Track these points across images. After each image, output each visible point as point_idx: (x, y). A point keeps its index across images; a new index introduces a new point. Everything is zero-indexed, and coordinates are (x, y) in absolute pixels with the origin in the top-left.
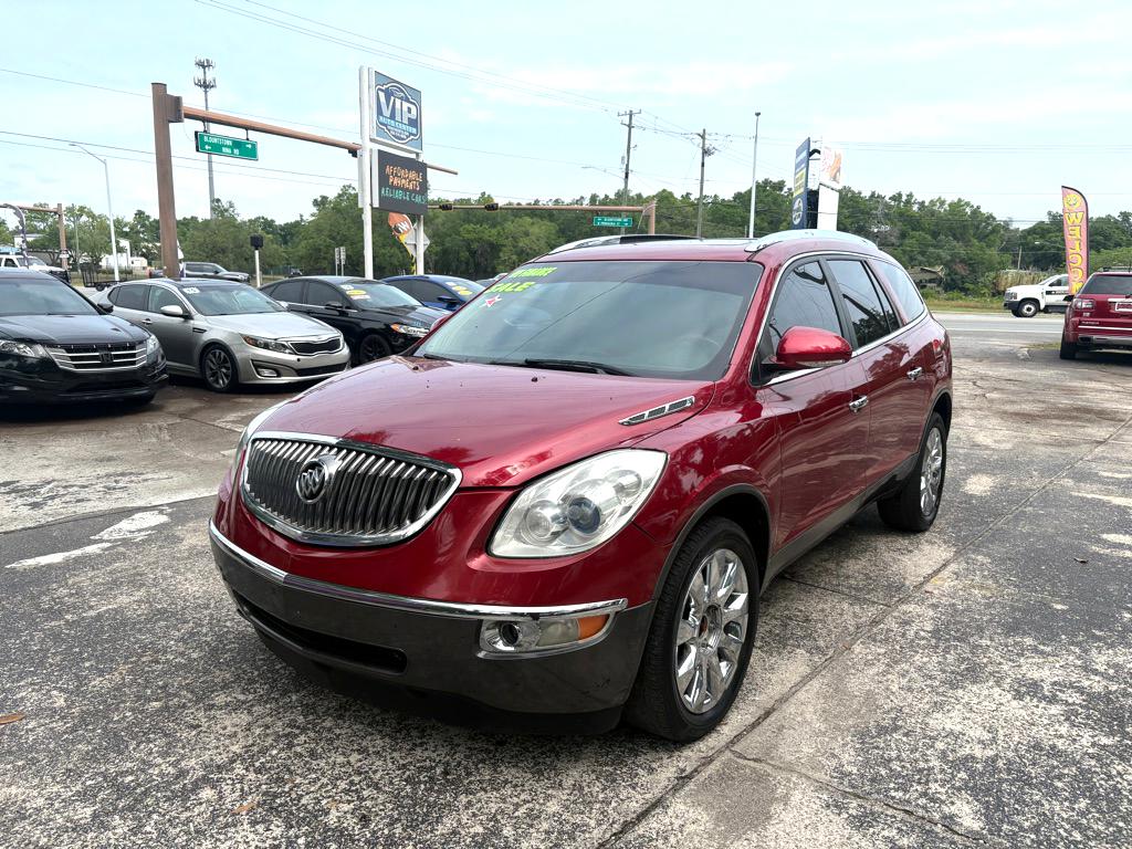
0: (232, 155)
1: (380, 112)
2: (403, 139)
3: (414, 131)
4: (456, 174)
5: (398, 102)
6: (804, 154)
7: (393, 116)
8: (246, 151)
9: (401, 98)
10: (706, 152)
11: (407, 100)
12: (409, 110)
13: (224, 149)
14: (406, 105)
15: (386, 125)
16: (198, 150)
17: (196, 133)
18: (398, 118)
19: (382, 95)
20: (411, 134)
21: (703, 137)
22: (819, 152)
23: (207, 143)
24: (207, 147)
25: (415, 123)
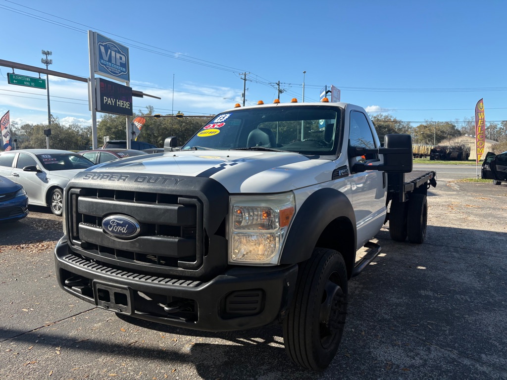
0: (30, 86)
1: (101, 57)
2: (117, 74)
3: (124, 70)
4: (160, 98)
5: (113, 54)
6: (324, 93)
7: (110, 60)
8: (40, 84)
9: (115, 51)
10: (280, 92)
11: (119, 53)
12: (121, 58)
13: (25, 83)
14: (118, 55)
15: (105, 65)
16: (9, 83)
17: (8, 74)
18: (113, 61)
19: (102, 49)
20: (122, 71)
21: (279, 85)
22: (330, 92)
23: (14, 79)
24: (14, 81)
25: (125, 65)
